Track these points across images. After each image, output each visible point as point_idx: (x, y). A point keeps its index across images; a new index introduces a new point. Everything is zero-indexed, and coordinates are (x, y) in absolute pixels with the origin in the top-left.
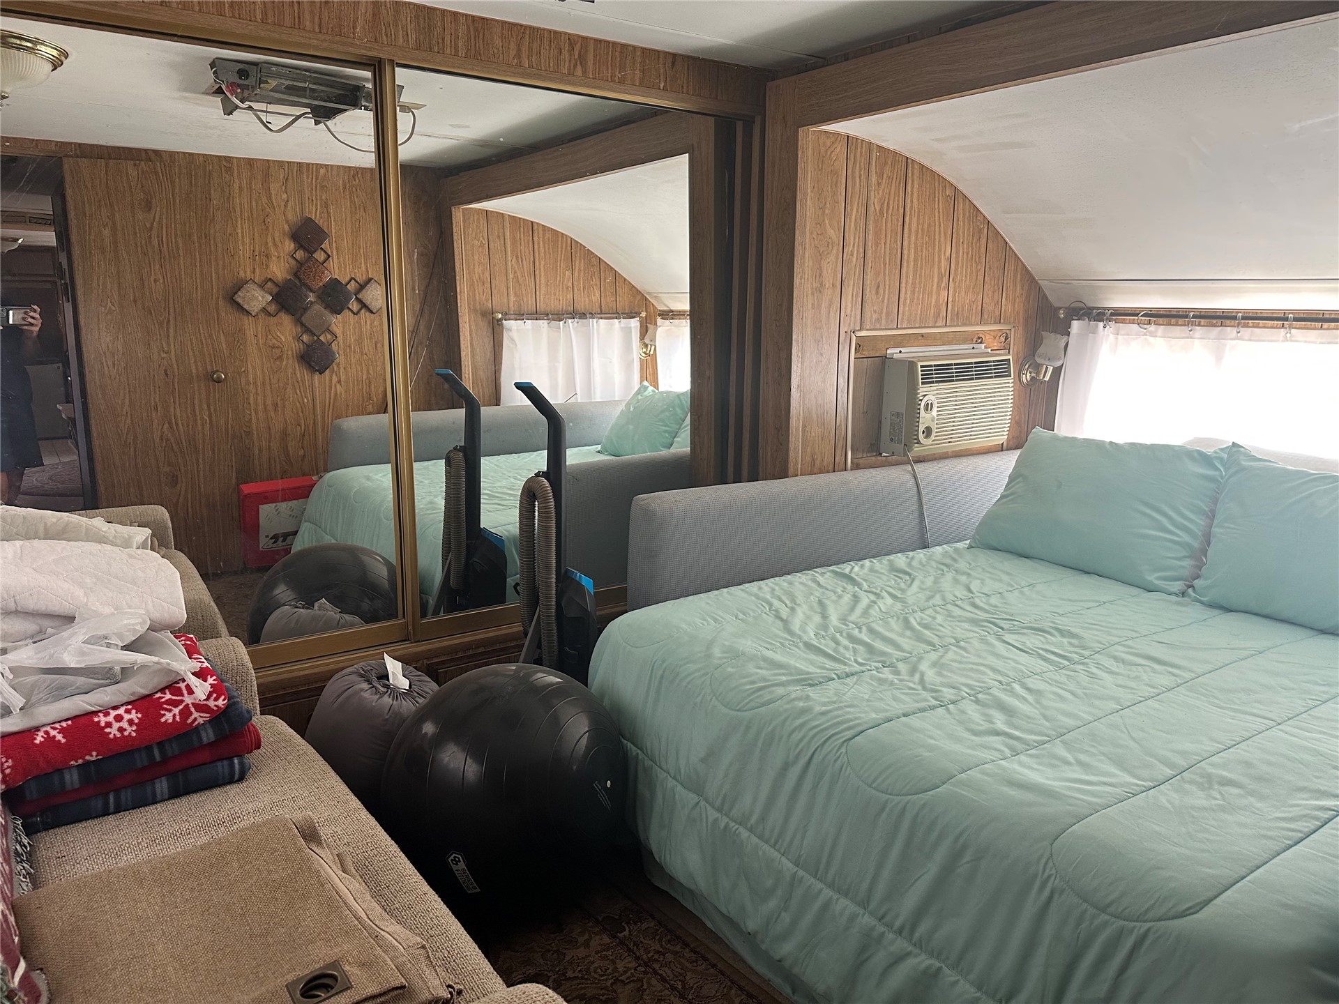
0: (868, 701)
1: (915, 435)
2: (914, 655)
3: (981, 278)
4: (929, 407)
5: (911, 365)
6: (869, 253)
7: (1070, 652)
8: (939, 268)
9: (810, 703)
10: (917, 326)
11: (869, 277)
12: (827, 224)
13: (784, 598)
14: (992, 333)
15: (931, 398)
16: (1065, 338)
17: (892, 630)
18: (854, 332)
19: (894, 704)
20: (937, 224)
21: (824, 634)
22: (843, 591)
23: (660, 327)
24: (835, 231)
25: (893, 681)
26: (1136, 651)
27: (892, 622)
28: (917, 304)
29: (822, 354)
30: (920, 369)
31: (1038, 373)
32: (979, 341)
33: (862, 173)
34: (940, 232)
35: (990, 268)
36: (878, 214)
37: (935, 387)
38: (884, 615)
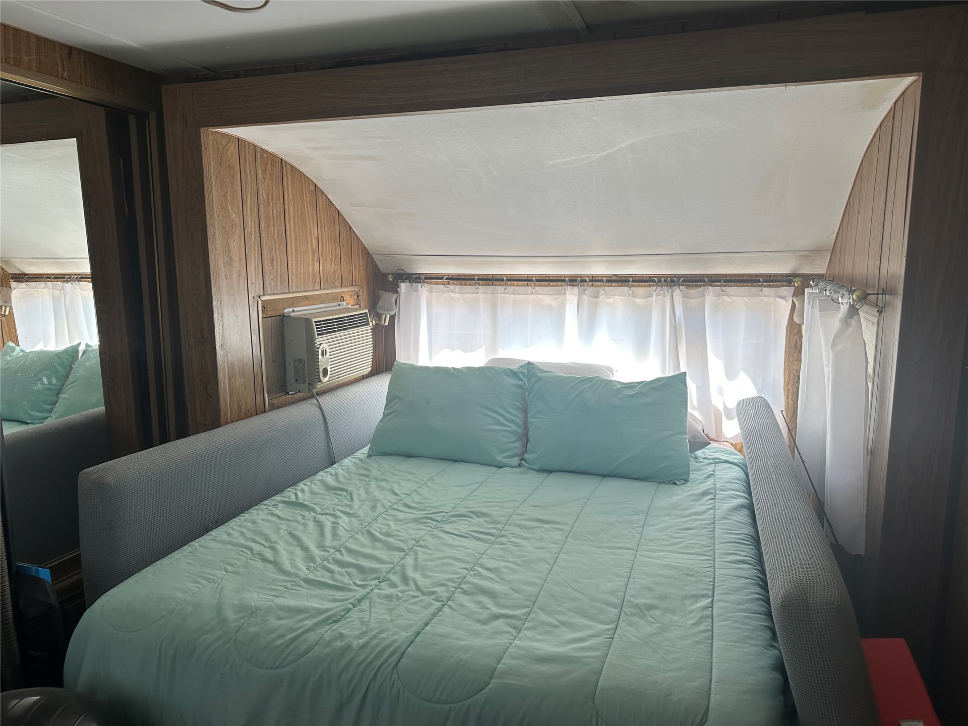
0: (392, 621)
1: (317, 375)
2: (395, 564)
3: (338, 253)
4: (324, 353)
5: (307, 321)
6: (263, 234)
7: (490, 529)
8: (312, 246)
9: (347, 640)
10: (302, 290)
11: (265, 252)
12: (230, 209)
13: (257, 538)
14: (349, 293)
15: (325, 346)
16: (395, 295)
17: (364, 546)
18: (259, 297)
19: (411, 616)
20: (307, 212)
21: (314, 565)
22: (303, 519)
23: (15, 289)
24: (236, 215)
25: (397, 595)
26: (528, 517)
27: (359, 536)
28: (301, 273)
29: (237, 317)
30: (314, 324)
31: (380, 320)
32: (342, 299)
33: (251, 169)
34: (309, 218)
35: (343, 245)
36: (266, 202)
37: (326, 337)
38: (350, 533)
